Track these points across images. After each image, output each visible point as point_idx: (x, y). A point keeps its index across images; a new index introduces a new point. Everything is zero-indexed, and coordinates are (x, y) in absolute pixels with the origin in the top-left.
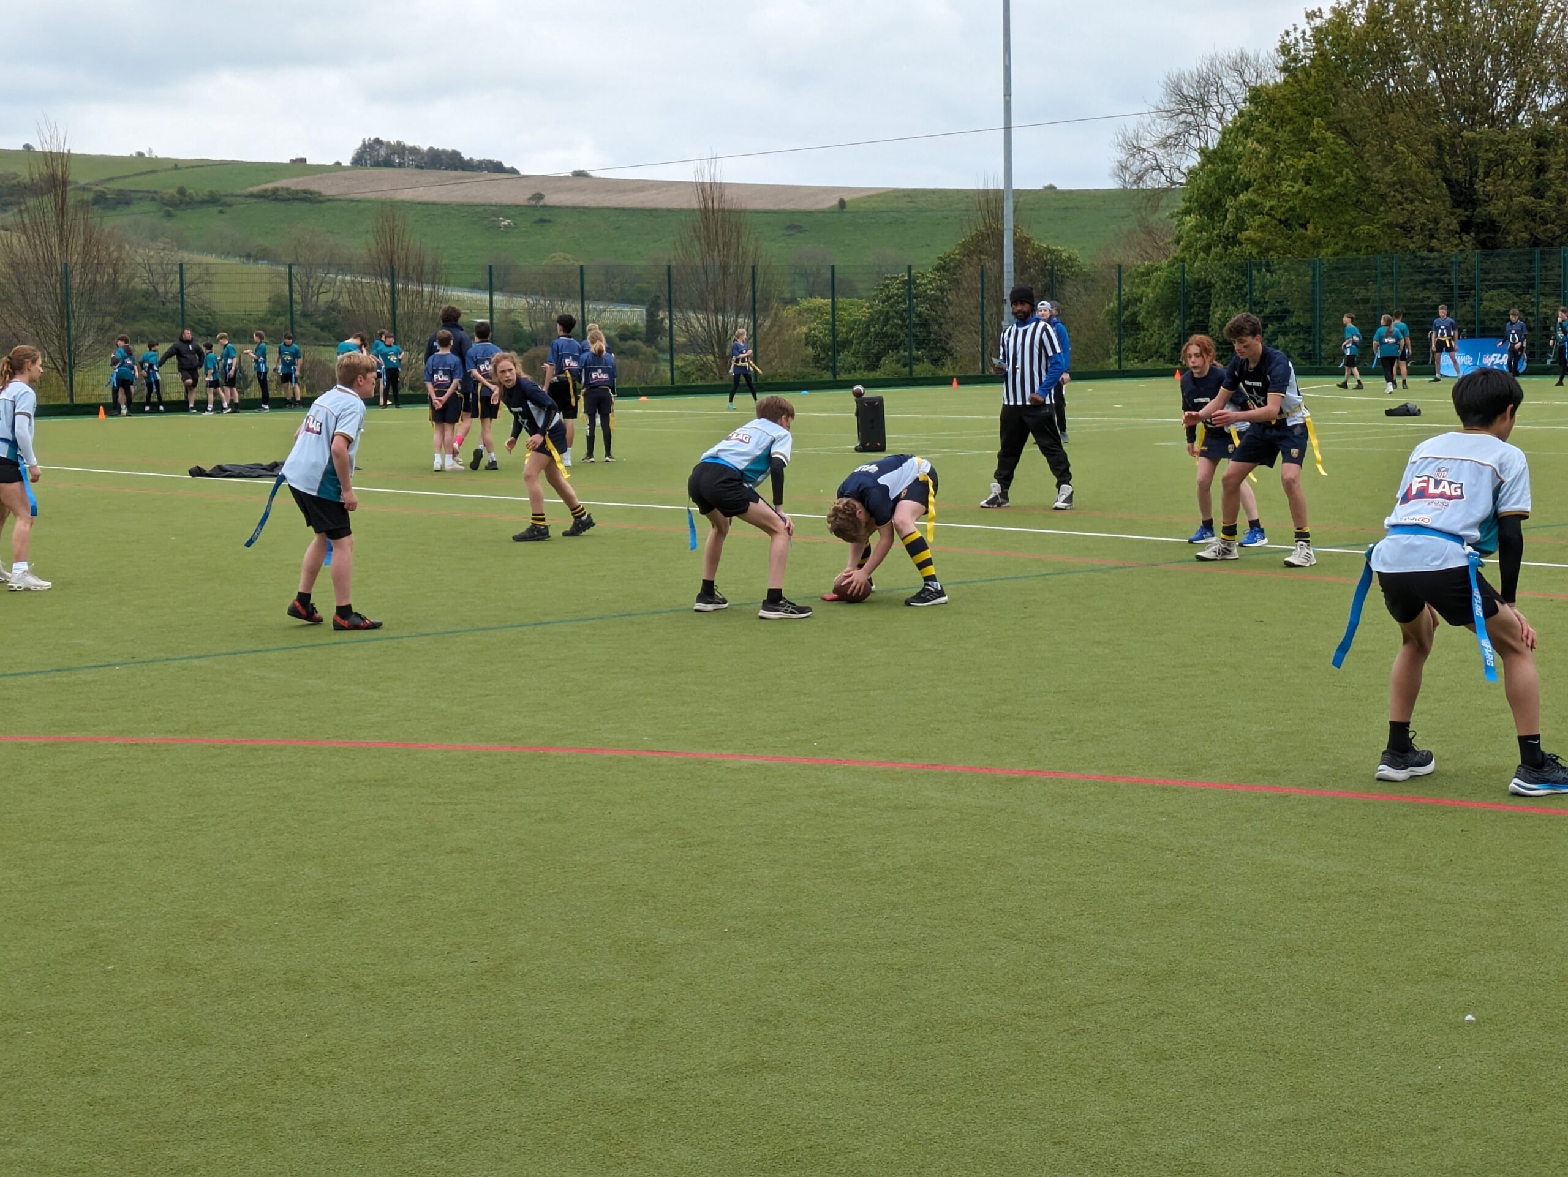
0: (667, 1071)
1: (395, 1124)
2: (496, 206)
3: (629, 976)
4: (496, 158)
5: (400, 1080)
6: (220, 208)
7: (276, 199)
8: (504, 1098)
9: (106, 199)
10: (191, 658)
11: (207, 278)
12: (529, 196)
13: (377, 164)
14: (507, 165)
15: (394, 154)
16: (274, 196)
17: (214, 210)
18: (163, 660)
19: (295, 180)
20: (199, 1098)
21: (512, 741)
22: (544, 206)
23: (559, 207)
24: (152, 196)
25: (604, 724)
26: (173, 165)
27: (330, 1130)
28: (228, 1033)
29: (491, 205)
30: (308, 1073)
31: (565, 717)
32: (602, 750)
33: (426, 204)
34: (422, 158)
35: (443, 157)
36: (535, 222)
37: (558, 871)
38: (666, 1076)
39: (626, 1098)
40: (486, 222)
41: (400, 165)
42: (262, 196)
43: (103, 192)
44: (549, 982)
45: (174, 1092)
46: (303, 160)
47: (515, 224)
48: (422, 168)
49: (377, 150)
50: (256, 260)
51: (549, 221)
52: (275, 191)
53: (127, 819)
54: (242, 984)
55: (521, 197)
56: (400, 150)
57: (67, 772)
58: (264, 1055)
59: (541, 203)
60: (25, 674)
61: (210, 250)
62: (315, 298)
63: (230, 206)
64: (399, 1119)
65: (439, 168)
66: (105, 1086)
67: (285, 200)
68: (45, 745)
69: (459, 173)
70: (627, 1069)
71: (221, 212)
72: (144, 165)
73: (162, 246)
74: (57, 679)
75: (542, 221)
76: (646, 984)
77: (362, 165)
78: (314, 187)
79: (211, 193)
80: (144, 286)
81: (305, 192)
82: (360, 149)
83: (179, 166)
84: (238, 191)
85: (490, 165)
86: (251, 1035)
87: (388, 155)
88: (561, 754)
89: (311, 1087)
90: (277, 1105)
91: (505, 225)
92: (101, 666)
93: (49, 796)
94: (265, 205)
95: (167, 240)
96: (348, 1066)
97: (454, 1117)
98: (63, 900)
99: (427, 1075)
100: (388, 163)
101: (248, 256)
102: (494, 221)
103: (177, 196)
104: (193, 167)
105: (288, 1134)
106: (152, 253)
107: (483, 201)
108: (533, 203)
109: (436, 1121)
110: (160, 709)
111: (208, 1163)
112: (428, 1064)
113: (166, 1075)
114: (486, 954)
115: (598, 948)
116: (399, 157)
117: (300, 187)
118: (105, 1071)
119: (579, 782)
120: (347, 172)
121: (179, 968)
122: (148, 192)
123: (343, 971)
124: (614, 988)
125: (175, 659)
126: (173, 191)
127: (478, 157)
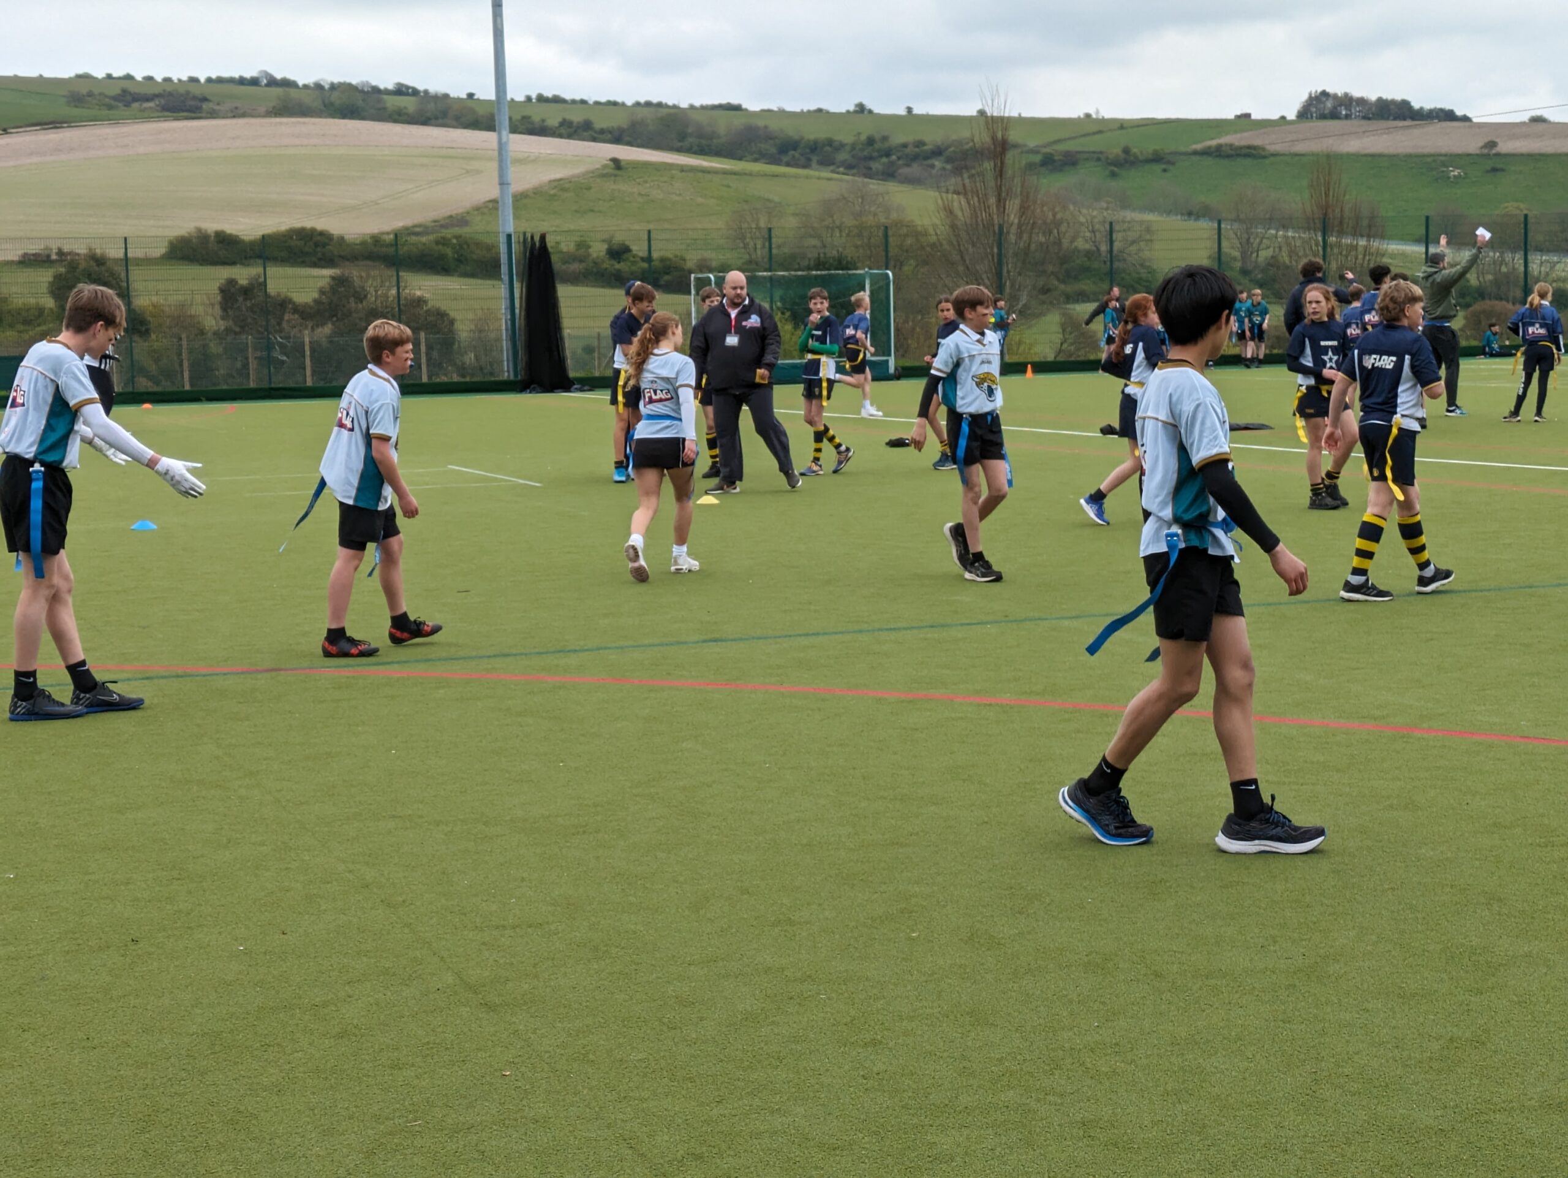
0: (1479, 1100)
1: (1169, 1132)
2: (1446, 155)
3: (1456, 987)
4: (1447, 106)
5: (1184, 1082)
6: (1164, 166)
7: (1220, 156)
8: (1291, 1112)
9: (1054, 161)
10: (1063, 618)
11: (1148, 237)
12: (1481, 144)
13: (1323, 117)
14: (1459, 113)
15: (1341, 105)
16: (1218, 153)
17: (1158, 168)
18: (1036, 620)
19: (1238, 136)
20: (971, 1082)
21: (1375, 719)
22: (1498, 155)
23: (1514, 155)
24: (1098, 157)
25: (1479, 705)
26: (1119, 125)
27: (1099, 1130)
28: (1016, 1014)
29: (1441, 155)
30: (1089, 1065)
31: (1437, 696)
32: (1473, 734)
33: (1373, 156)
34: (1370, 109)
35: (1392, 107)
36: (1488, 172)
37: (1398, 864)
38: (1478, 1106)
39: (1426, 1126)
40: (1434, 173)
41: (1347, 117)
42: (1206, 153)
43: (1051, 154)
44: (1365, 986)
45: (949, 1073)
46: (1248, 116)
47: (1465, 174)
48: (1369, 119)
49: (1324, 103)
50: (1197, 218)
51: (1502, 170)
52: (1219, 147)
53: (964, 781)
54: (1042, 963)
55: (1472, 145)
56: (1347, 101)
57: (917, 729)
58: (1049, 1041)
59: (1494, 151)
60: (899, 629)
61: (1152, 208)
62: (1254, 255)
63: (1173, 164)
64: (1173, 1126)
65: (1387, 119)
66: (883, 1060)
67: (1229, 156)
68: (902, 702)
69: (1408, 123)
70: (1434, 1094)
71: (1165, 170)
72: (1091, 126)
73: (1104, 205)
74: (929, 636)
75: (1494, 170)
76: (1473, 999)
77: (1307, 118)
78: (1257, 142)
79: (1155, 152)
80: (1087, 246)
81: (1249, 147)
82: (1306, 101)
83: (1125, 125)
84: (1183, 149)
85: (1441, 114)
86: (1039, 1018)
87: (1335, 108)
88: (1426, 736)
89: (1089, 1082)
90: (1051, 1098)
91: (1454, 176)
92: (974, 624)
93: (895, 753)
94: (1208, 161)
95: (1110, 199)
96: (1133, 1061)
97: (1232, 1129)
98: (885, 862)
99: (1213, 1079)
100: (1334, 115)
101: (1190, 214)
102: (1443, 172)
103: (1123, 156)
104: (1138, 126)
105: (1055, 1130)
106: (1095, 213)
107: (1432, 151)
108: (1486, 151)
109: (1212, 1132)
110: (1020, 670)
111: (966, 1153)
112: (1216, 1068)
113: (945, 1054)
114: (1302, 950)
115: (1426, 953)
116: (1346, 109)
117: (1243, 143)
118: (887, 1044)
119: (1439, 768)
120: (1292, 126)
121: (982, 941)
122: (1094, 152)
123: (1147, 956)
124: (1437, 1000)
125: (1046, 619)
126: (1117, 151)
127: (1428, 106)
